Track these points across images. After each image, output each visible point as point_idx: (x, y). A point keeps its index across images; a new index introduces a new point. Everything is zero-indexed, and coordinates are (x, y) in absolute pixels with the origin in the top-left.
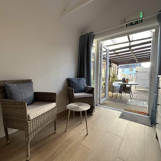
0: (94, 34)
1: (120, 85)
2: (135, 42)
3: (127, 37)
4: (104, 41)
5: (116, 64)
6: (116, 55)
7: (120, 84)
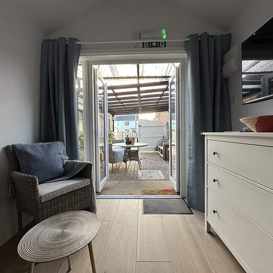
0: (80, 45)
1: (123, 149)
2: (145, 79)
3: (135, 66)
4: (101, 66)
5: (111, 114)
6: (114, 97)
7: (123, 147)
